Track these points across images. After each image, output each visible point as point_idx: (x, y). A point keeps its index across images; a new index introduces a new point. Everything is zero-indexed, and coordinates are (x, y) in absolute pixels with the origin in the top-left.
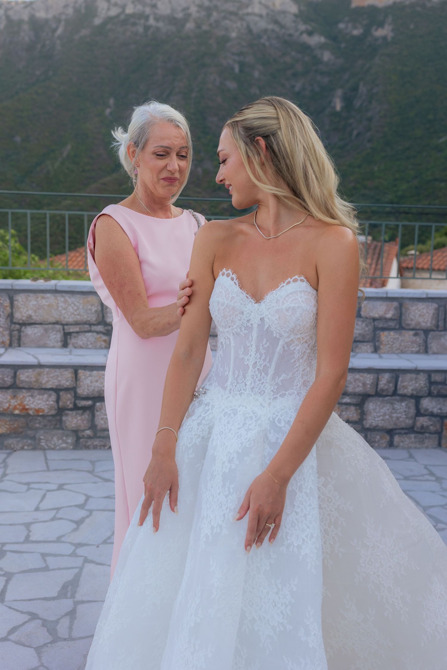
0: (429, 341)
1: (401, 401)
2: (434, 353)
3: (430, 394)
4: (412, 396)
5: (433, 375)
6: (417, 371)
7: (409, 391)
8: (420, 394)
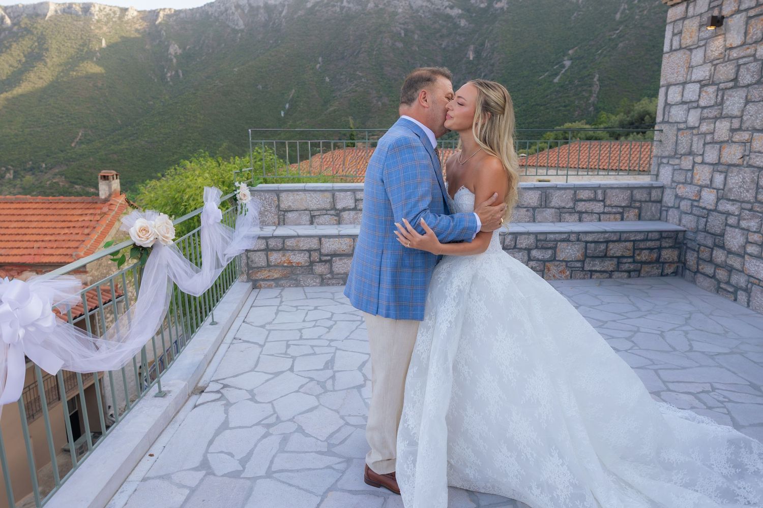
0: (536, 214)
1: (519, 252)
2: (539, 222)
3: (537, 247)
4: (525, 249)
5: (538, 236)
6: (529, 233)
7: (523, 246)
8: (531, 248)
